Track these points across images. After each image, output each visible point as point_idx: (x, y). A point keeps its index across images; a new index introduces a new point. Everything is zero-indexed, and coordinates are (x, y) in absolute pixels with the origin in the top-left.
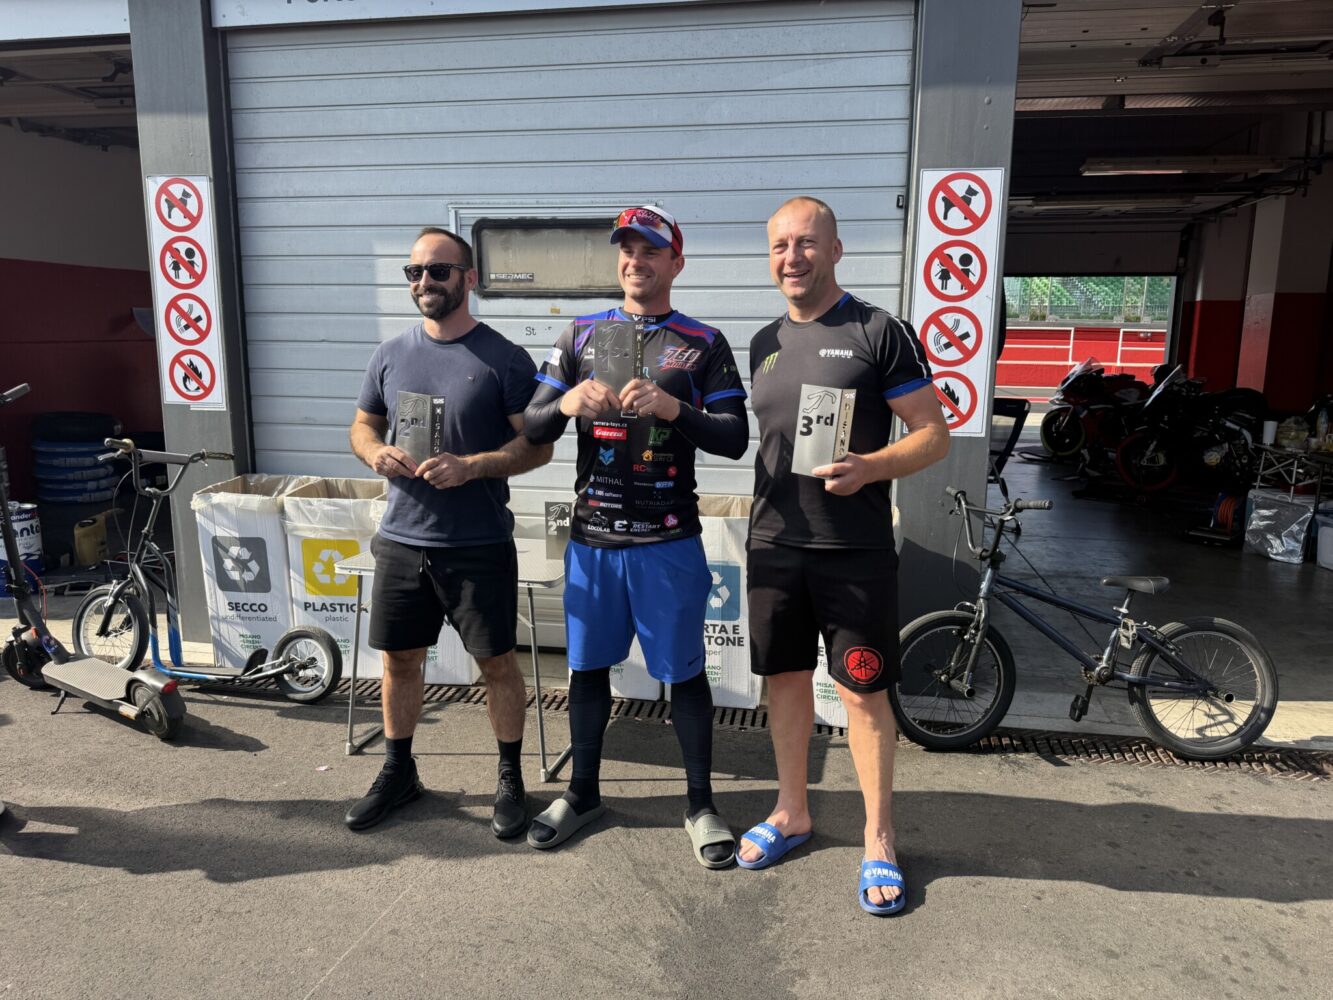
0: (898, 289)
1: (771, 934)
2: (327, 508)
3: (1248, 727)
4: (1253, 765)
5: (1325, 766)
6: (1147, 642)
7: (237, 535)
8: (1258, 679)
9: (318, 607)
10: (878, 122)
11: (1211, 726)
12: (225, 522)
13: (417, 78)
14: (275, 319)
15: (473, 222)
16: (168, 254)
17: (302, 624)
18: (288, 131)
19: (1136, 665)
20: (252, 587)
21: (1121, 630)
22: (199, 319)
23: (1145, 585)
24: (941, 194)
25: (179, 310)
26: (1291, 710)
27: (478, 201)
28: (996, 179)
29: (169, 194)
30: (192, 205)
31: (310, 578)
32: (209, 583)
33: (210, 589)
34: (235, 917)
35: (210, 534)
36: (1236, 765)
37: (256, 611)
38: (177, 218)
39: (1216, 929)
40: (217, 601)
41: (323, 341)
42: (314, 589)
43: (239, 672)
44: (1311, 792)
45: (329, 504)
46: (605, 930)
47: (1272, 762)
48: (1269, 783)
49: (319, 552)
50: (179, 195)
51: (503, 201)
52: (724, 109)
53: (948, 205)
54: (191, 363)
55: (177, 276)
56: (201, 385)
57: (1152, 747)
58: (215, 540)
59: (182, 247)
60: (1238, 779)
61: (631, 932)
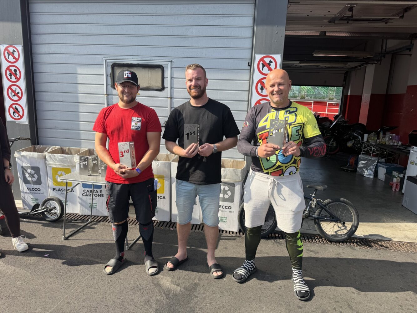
0: (248, 92)
1: (193, 302)
2: (60, 157)
3: (350, 232)
4: (351, 243)
5: (372, 244)
6: (320, 205)
7: (30, 166)
8: (353, 217)
9: (57, 190)
10: (242, 38)
11: (339, 231)
12: (26, 161)
13: (93, 16)
14: (45, 94)
15: (111, 64)
16: (8, 71)
17: (52, 196)
18: (49, 31)
19: (317, 212)
20: (35, 183)
21: (312, 202)
22: (18, 93)
23: (320, 188)
24: (261, 62)
25: (12, 90)
26: (364, 226)
27: (113, 57)
28: (278, 58)
29: (8, 51)
30: (16, 55)
31: (55, 180)
32: (21, 181)
33: (21, 183)
34: (14, 298)
35: (21, 165)
36: (346, 244)
37: (37, 191)
38: (11, 59)
39: (333, 299)
40: (23, 187)
41: (61, 101)
42: (56, 184)
43: (29, 211)
44: (367, 253)
45: (61, 156)
46: (139, 301)
47: (356, 243)
48: (355, 250)
49: (58, 172)
50: (11, 51)
51: (121, 57)
52: (194, 31)
53: (264, 66)
54: (16, 108)
55: (11, 78)
56: (19, 115)
57: (321, 238)
58: (22, 167)
59: (13, 69)
60: (346, 248)
61: (148, 302)
